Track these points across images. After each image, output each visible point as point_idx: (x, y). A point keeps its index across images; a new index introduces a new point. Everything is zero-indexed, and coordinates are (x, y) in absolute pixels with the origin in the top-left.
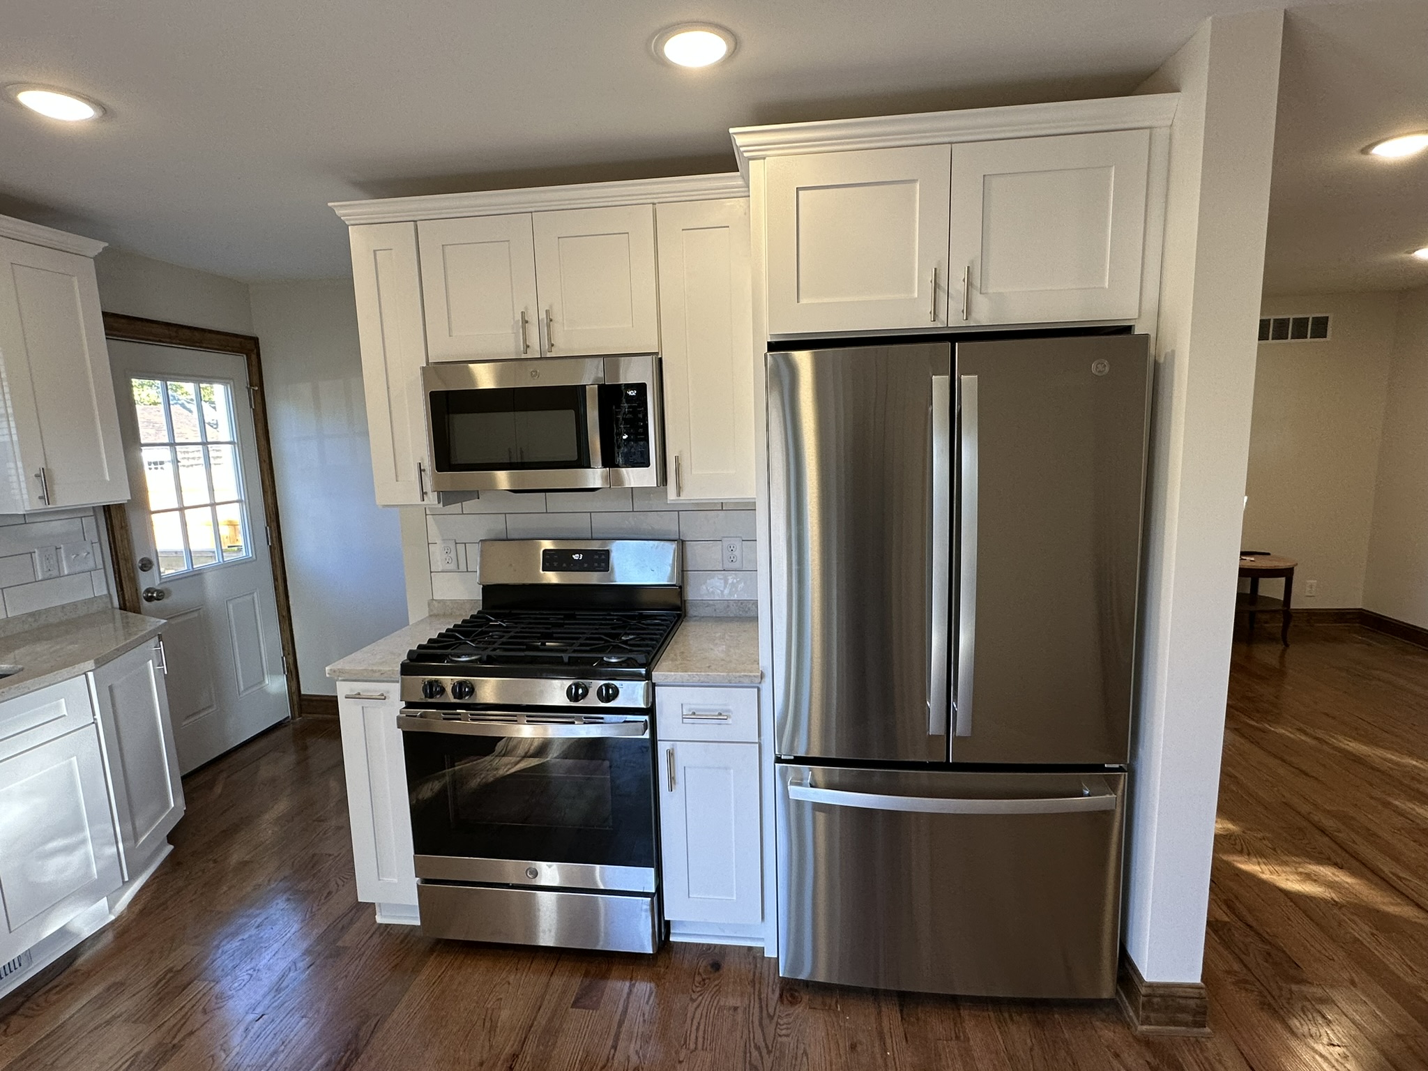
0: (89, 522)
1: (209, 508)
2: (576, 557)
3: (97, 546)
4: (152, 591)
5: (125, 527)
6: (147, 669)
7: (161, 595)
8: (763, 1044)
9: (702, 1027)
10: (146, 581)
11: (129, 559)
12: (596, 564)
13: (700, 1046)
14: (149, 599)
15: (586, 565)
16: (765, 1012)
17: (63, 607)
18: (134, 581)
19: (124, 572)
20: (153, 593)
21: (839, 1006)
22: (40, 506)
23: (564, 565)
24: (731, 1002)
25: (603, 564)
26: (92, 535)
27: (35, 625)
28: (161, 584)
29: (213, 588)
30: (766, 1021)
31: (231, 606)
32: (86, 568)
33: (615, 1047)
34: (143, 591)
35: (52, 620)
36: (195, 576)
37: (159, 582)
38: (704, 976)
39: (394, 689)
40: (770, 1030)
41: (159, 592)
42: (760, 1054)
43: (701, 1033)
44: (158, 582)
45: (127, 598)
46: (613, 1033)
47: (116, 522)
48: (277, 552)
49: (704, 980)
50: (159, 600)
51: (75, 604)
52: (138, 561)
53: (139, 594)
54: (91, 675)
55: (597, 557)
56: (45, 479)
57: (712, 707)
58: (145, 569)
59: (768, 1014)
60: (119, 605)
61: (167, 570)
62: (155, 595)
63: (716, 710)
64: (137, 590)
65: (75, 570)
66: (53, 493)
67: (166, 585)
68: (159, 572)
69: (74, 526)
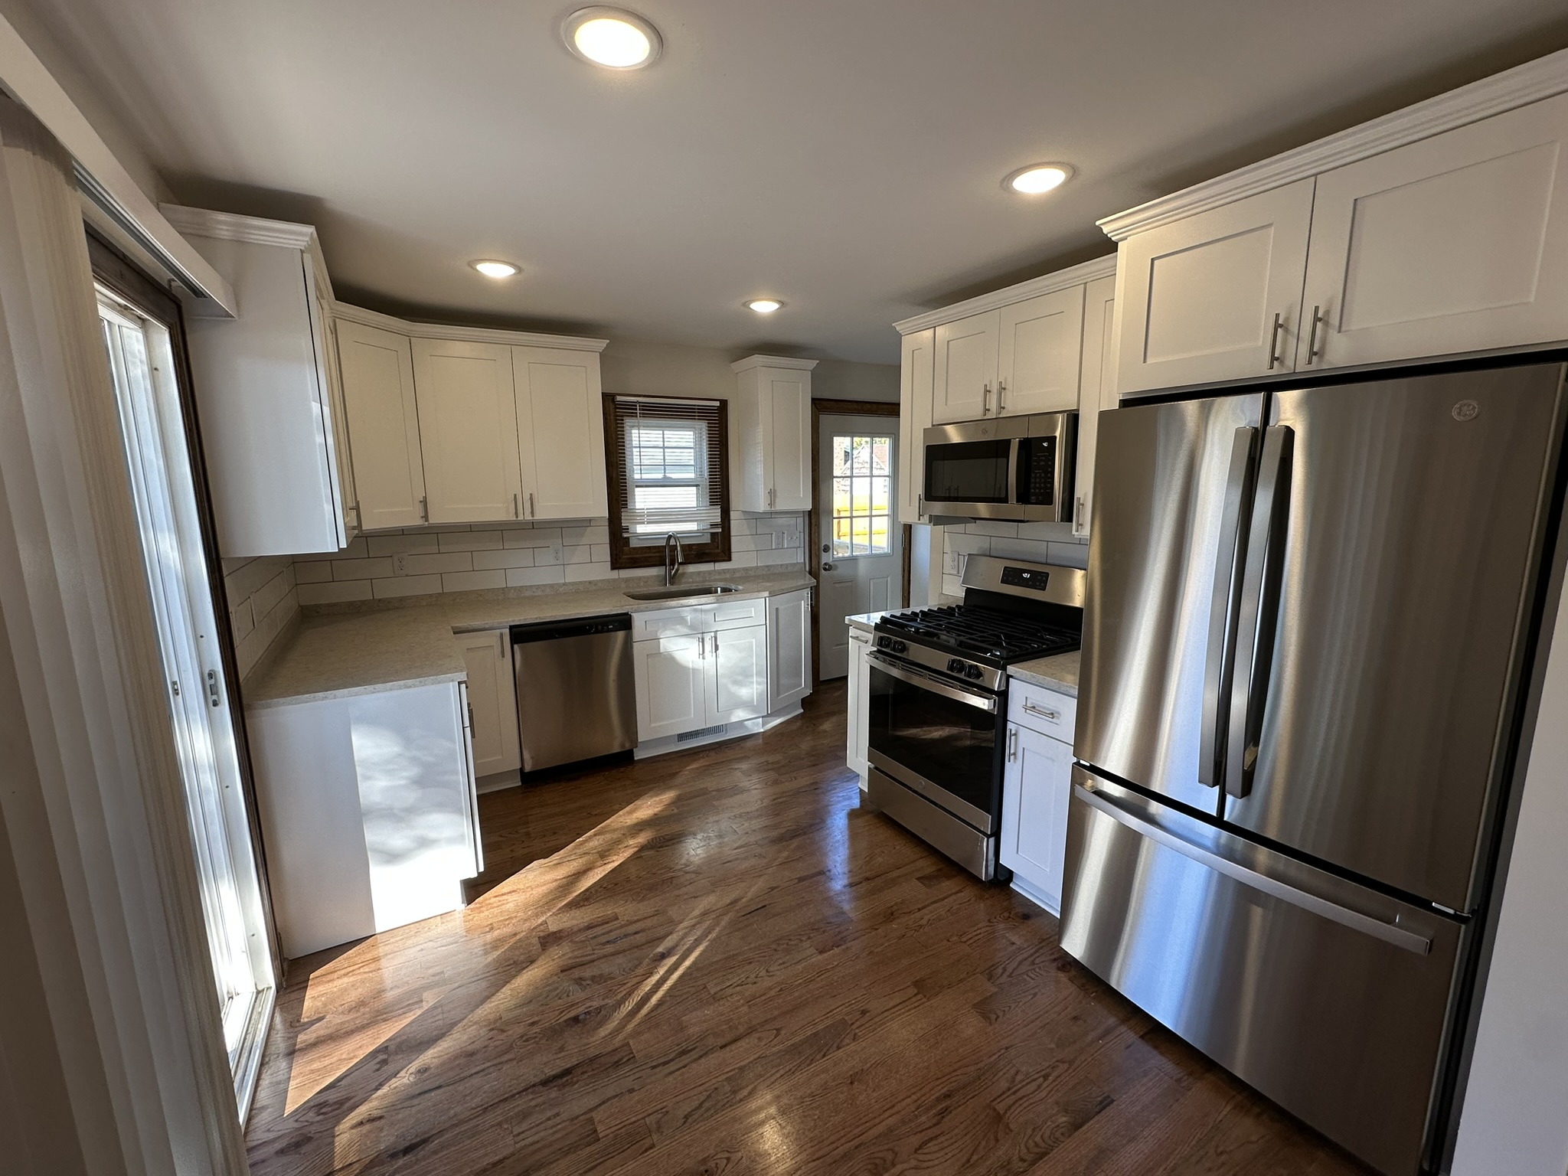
0: (800, 520)
1: (868, 518)
2: (1025, 575)
3: (802, 534)
4: (827, 565)
5: (819, 525)
6: (801, 604)
7: (831, 568)
8: (1011, 971)
9: (980, 936)
10: (825, 558)
11: (818, 544)
12: (1038, 584)
13: (968, 943)
14: (825, 569)
15: (1030, 583)
16: (1032, 958)
17: (782, 565)
18: (819, 557)
19: (813, 551)
21: (1094, 994)
22: (768, 508)
23: (1016, 581)
24: (1014, 939)
25: (1043, 584)
26: (800, 528)
27: (768, 572)
29: (862, 569)
30: (1027, 962)
31: (872, 583)
32: (795, 545)
33: (919, 910)
34: (822, 564)
35: (776, 571)
36: (853, 559)
38: (1011, 916)
39: (870, 637)
40: (1024, 968)
41: (830, 566)
42: (1003, 973)
43: (977, 938)
44: (831, 560)
45: (813, 566)
46: (924, 904)
47: (813, 521)
48: (907, 551)
49: (1009, 917)
50: (829, 570)
51: (787, 565)
52: (822, 546)
53: (820, 566)
54: (767, 599)
55: (1039, 577)
56: (772, 494)
57: (1048, 706)
58: (825, 551)
59: (1033, 961)
60: (809, 570)
61: (840, 553)
62: (828, 567)
63: (1049, 710)
64: (819, 563)
65: (789, 546)
66: (775, 503)
67: (835, 563)
68: (833, 554)
69: (792, 521)
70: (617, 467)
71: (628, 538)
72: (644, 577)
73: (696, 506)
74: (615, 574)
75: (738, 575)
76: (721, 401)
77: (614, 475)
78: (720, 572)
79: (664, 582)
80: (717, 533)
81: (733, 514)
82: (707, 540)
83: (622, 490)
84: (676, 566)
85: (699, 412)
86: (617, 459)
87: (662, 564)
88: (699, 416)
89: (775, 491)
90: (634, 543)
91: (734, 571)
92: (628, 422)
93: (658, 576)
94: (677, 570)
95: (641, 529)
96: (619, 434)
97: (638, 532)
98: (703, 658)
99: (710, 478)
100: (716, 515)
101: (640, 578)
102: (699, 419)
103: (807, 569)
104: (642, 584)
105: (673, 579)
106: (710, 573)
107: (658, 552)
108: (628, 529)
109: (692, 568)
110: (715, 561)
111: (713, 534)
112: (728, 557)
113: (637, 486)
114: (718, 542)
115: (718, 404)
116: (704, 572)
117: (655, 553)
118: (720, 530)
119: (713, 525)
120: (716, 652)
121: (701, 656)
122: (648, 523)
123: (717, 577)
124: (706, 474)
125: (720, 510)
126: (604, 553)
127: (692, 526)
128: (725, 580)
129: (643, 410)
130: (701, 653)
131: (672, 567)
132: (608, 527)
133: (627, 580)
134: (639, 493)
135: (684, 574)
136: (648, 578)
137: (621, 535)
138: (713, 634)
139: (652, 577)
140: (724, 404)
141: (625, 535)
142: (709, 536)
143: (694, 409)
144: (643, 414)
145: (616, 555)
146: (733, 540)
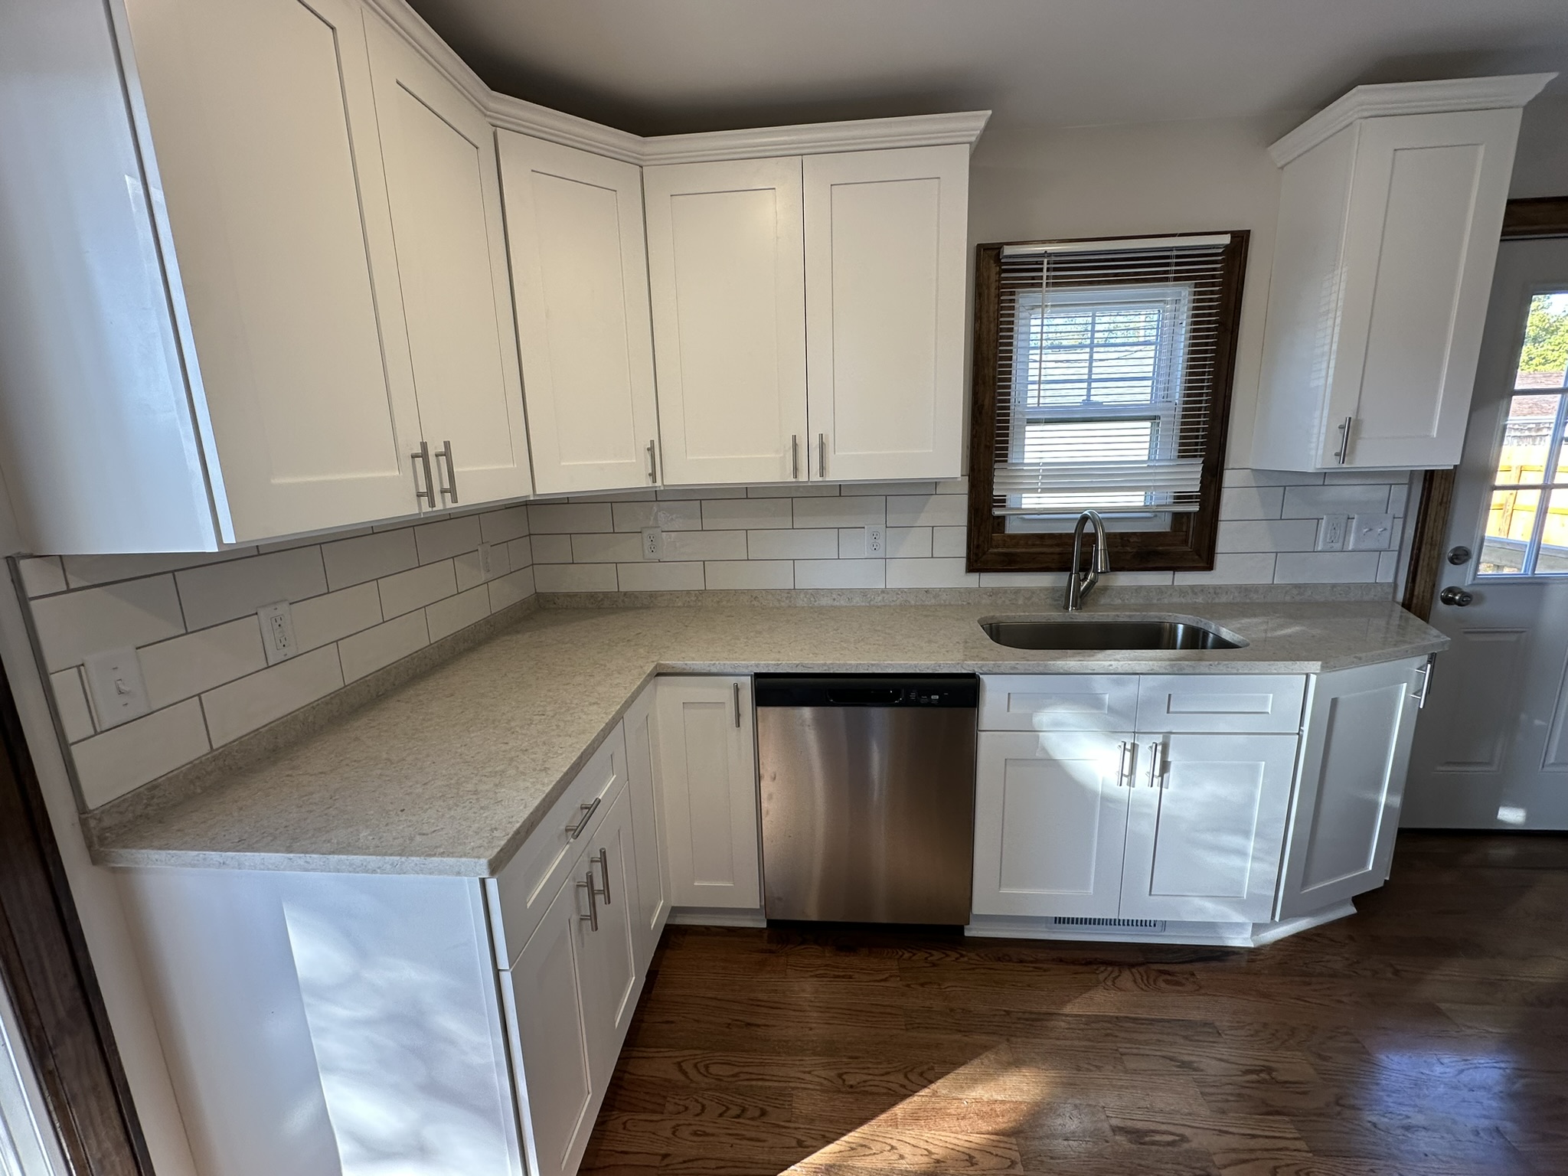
0: (1400, 493)
3: (1399, 523)
4: (1456, 591)
5: (1446, 503)
6: (1399, 692)
7: (1466, 599)
10: (1451, 577)
11: (1439, 544)
14: (1448, 601)
17: (1334, 586)
18: (1435, 575)
19: (1423, 560)
20: (1455, 595)
22: (1333, 463)
26: (1398, 509)
28: (1472, 585)
32: (1378, 547)
34: (1443, 589)
36: (1533, 585)
37: (1470, 583)
41: (1464, 595)
44: (1469, 580)
45: (1416, 593)
47: (1436, 494)
50: (1460, 605)
51: (1348, 586)
52: (1450, 549)
53: (1436, 591)
54: (1313, 678)
56: (1350, 431)
58: (1456, 561)
60: (1404, 600)
62: (1457, 598)
64: (1434, 585)
65: (1363, 546)
66: (1353, 451)
67: (1477, 589)
68: (1477, 569)
69: (1381, 493)
70: (994, 384)
71: (1003, 517)
72: (1027, 589)
73: (1146, 458)
74: (973, 580)
75: (1224, 599)
76: (1235, 235)
77: (987, 402)
78: (1182, 591)
79: (1062, 602)
80: (1188, 514)
81: (1230, 478)
82: (1163, 525)
83: (1000, 428)
84: (1091, 575)
85: (1177, 264)
86: (994, 369)
87: (1064, 567)
88: (1176, 272)
89: (1358, 422)
90: (1013, 528)
91: (1217, 590)
92: (1024, 299)
93: (1054, 590)
94: (1093, 583)
95: (1029, 501)
96: (1002, 323)
97: (1023, 506)
98: (1131, 784)
99: (1186, 403)
100: (1191, 475)
101: (1017, 591)
102: (1176, 279)
103: (1400, 596)
104: (1020, 602)
105: (1082, 599)
106: (1160, 590)
107: (1058, 545)
108: (1004, 501)
109: (1125, 580)
110: (1175, 569)
111: (1177, 517)
112: (1207, 563)
113: (1031, 422)
114: (1187, 532)
115: (1226, 240)
116: (1148, 589)
117: (1051, 546)
118: (1195, 508)
119: (1180, 498)
120: (1161, 775)
121: (1125, 780)
122: (1044, 490)
123: (1176, 600)
124: (1178, 394)
125: (1200, 468)
126: (956, 541)
127: (1136, 499)
128: (1194, 609)
129: (1055, 269)
130: (1126, 771)
131: (1082, 575)
132: (966, 496)
133: (994, 592)
134: (1032, 433)
135: (1105, 589)
136: (1032, 592)
137: (991, 511)
138: (1159, 739)
139: (1042, 589)
140: (1241, 240)
141: (997, 512)
142: (1168, 519)
143: (1168, 257)
144: (1055, 277)
145: (978, 546)
146: (1222, 527)
